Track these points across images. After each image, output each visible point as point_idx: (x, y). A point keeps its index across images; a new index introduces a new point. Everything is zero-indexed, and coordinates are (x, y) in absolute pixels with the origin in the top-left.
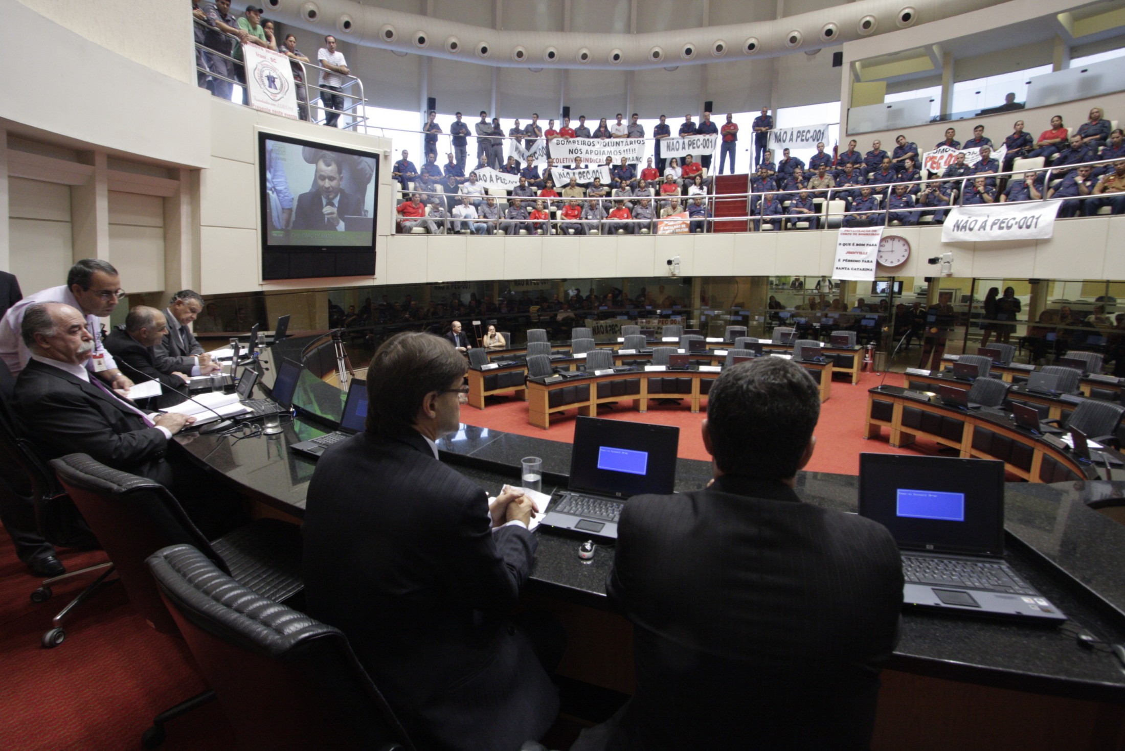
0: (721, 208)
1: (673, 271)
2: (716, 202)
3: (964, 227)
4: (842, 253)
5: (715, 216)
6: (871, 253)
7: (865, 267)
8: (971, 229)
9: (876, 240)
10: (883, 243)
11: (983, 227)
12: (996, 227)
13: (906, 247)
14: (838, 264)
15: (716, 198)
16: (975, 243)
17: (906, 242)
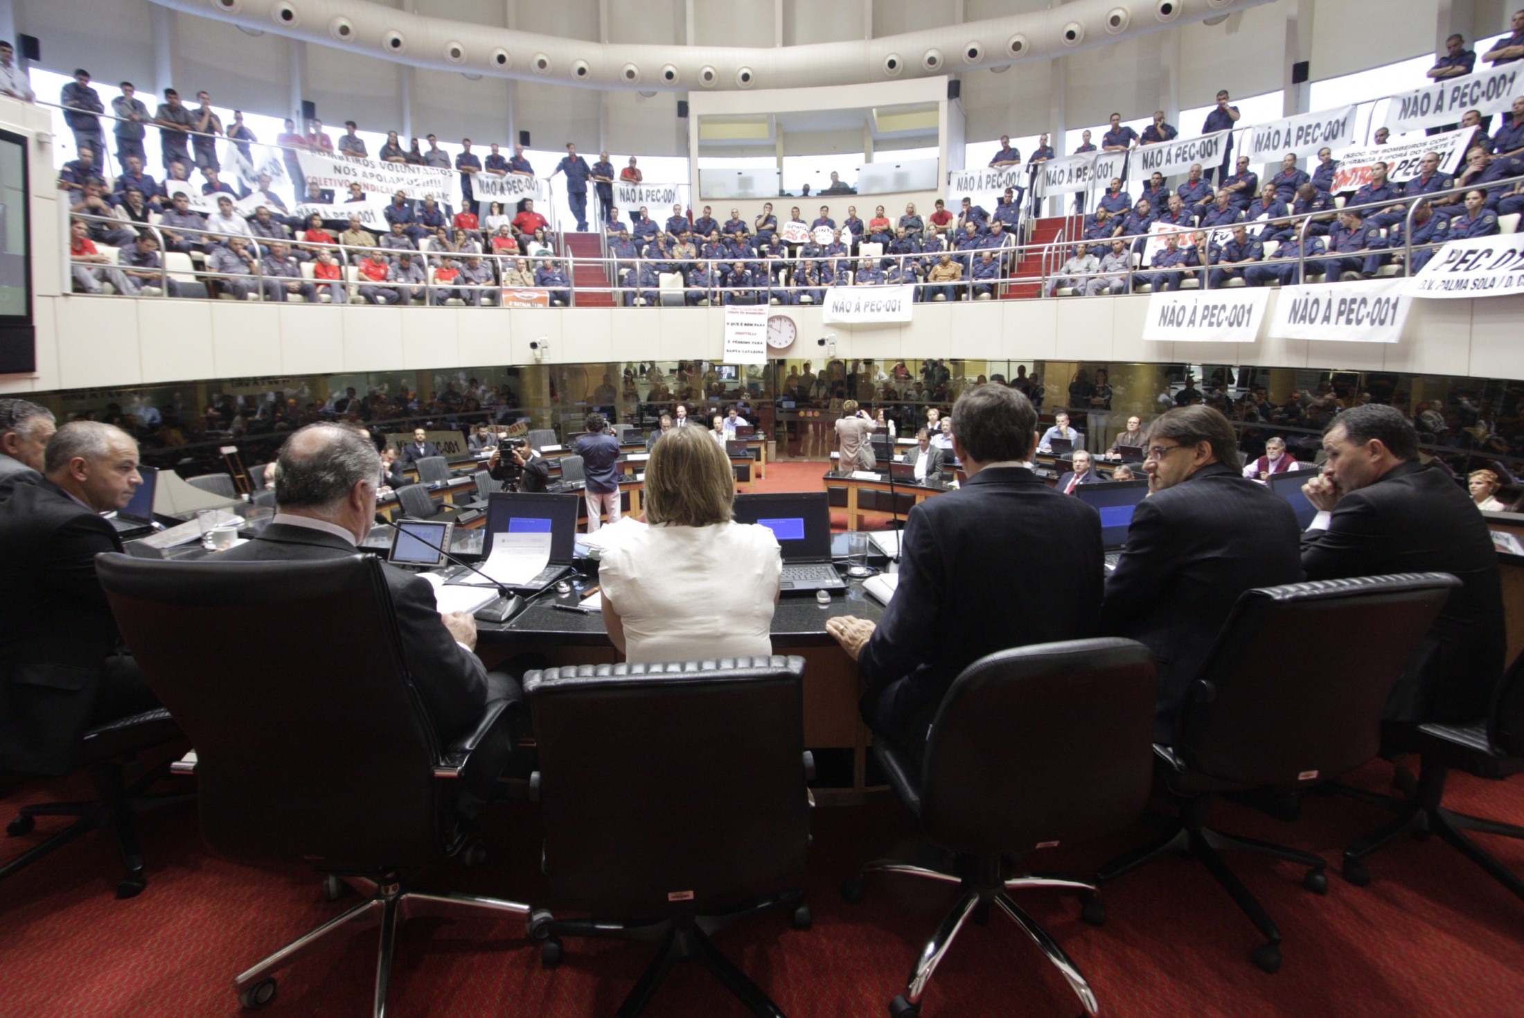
0: (583, 276)
1: (539, 357)
2: (575, 268)
3: (842, 309)
4: (731, 333)
5: (577, 285)
6: (761, 335)
7: (756, 350)
8: (848, 311)
9: (763, 320)
10: (771, 323)
11: (858, 309)
12: (868, 309)
13: (792, 328)
14: (727, 346)
15: (575, 262)
16: (852, 324)
17: (792, 323)
